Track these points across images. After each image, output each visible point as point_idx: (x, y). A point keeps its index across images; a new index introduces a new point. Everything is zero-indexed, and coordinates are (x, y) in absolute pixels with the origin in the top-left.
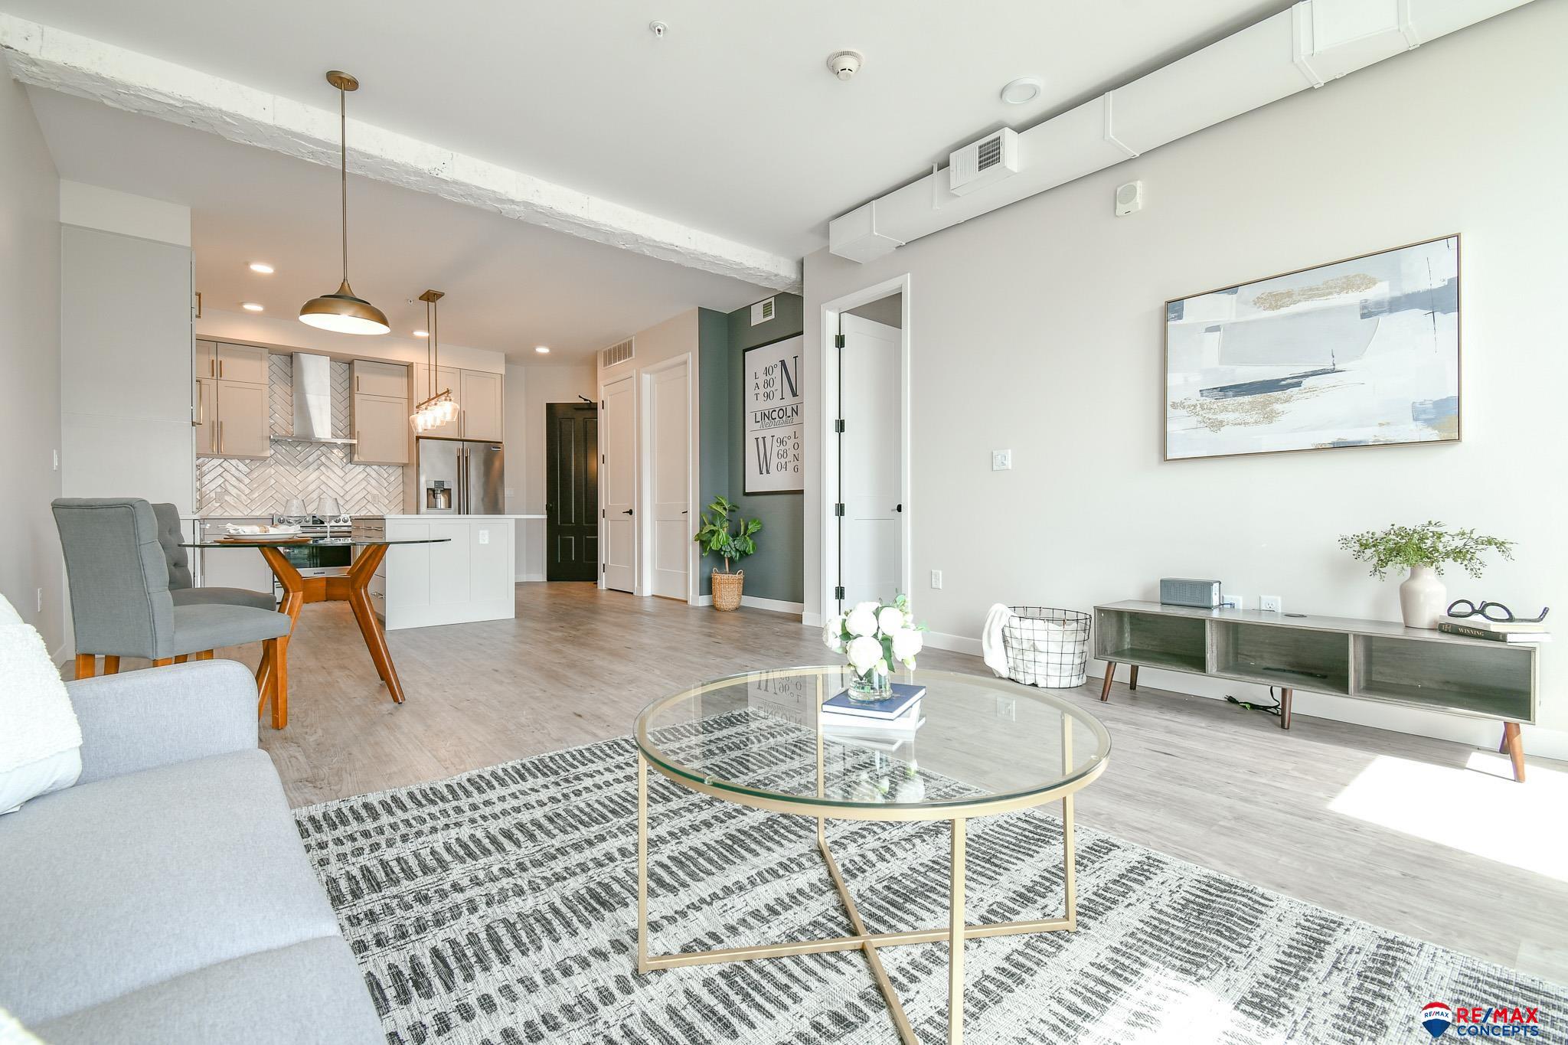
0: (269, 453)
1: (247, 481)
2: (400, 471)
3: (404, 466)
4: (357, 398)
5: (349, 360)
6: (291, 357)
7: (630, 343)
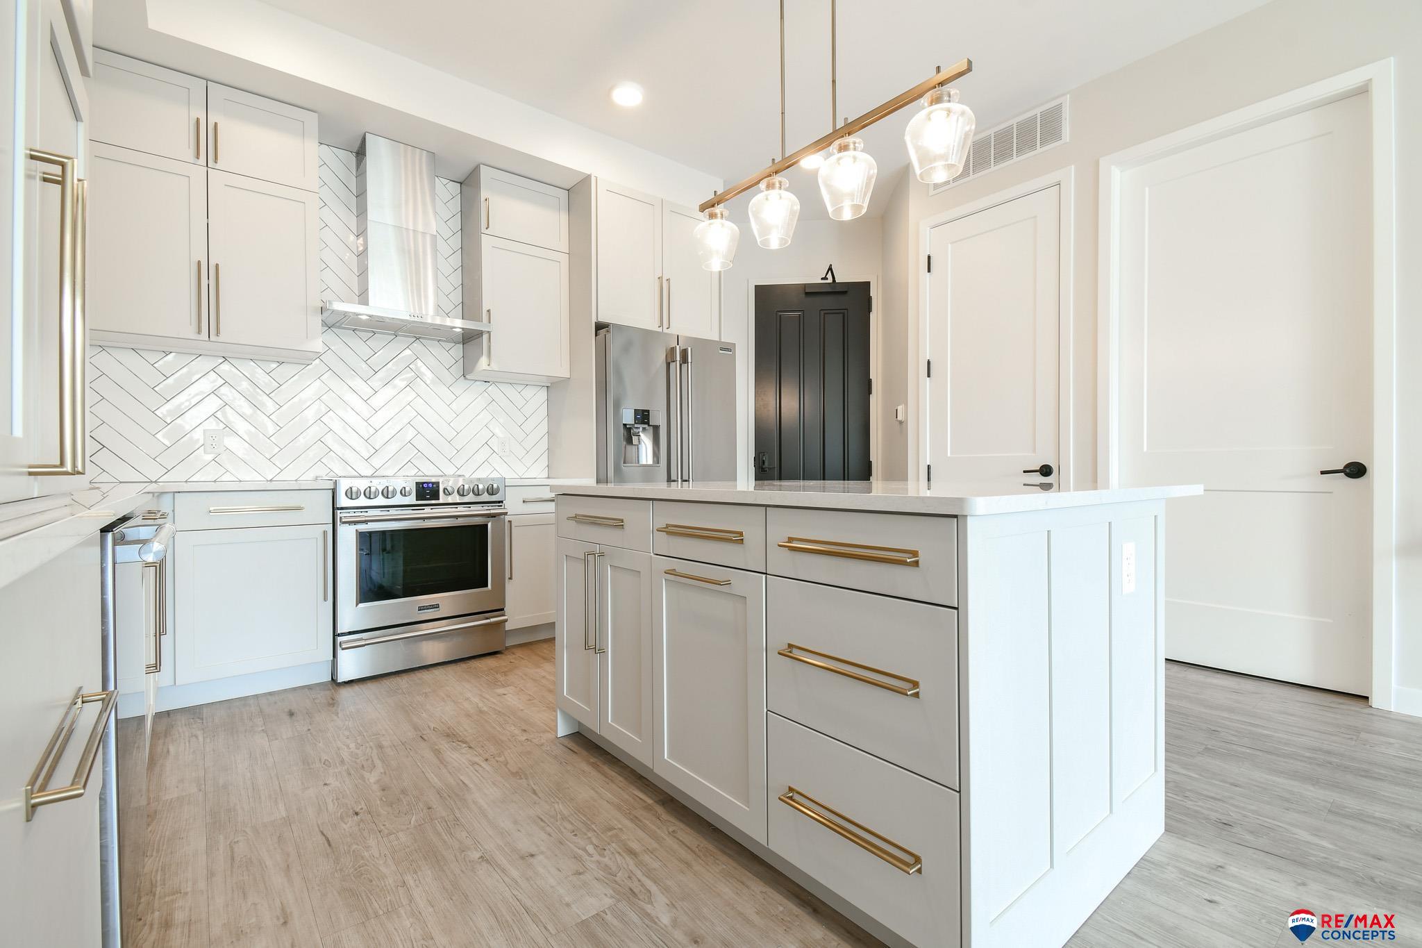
0: (317, 345)
1: (270, 406)
2: (543, 394)
3: (553, 387)
4: (486, 242)
5: (461, 174)
6: (361, 153)
7: (1059, 108)
